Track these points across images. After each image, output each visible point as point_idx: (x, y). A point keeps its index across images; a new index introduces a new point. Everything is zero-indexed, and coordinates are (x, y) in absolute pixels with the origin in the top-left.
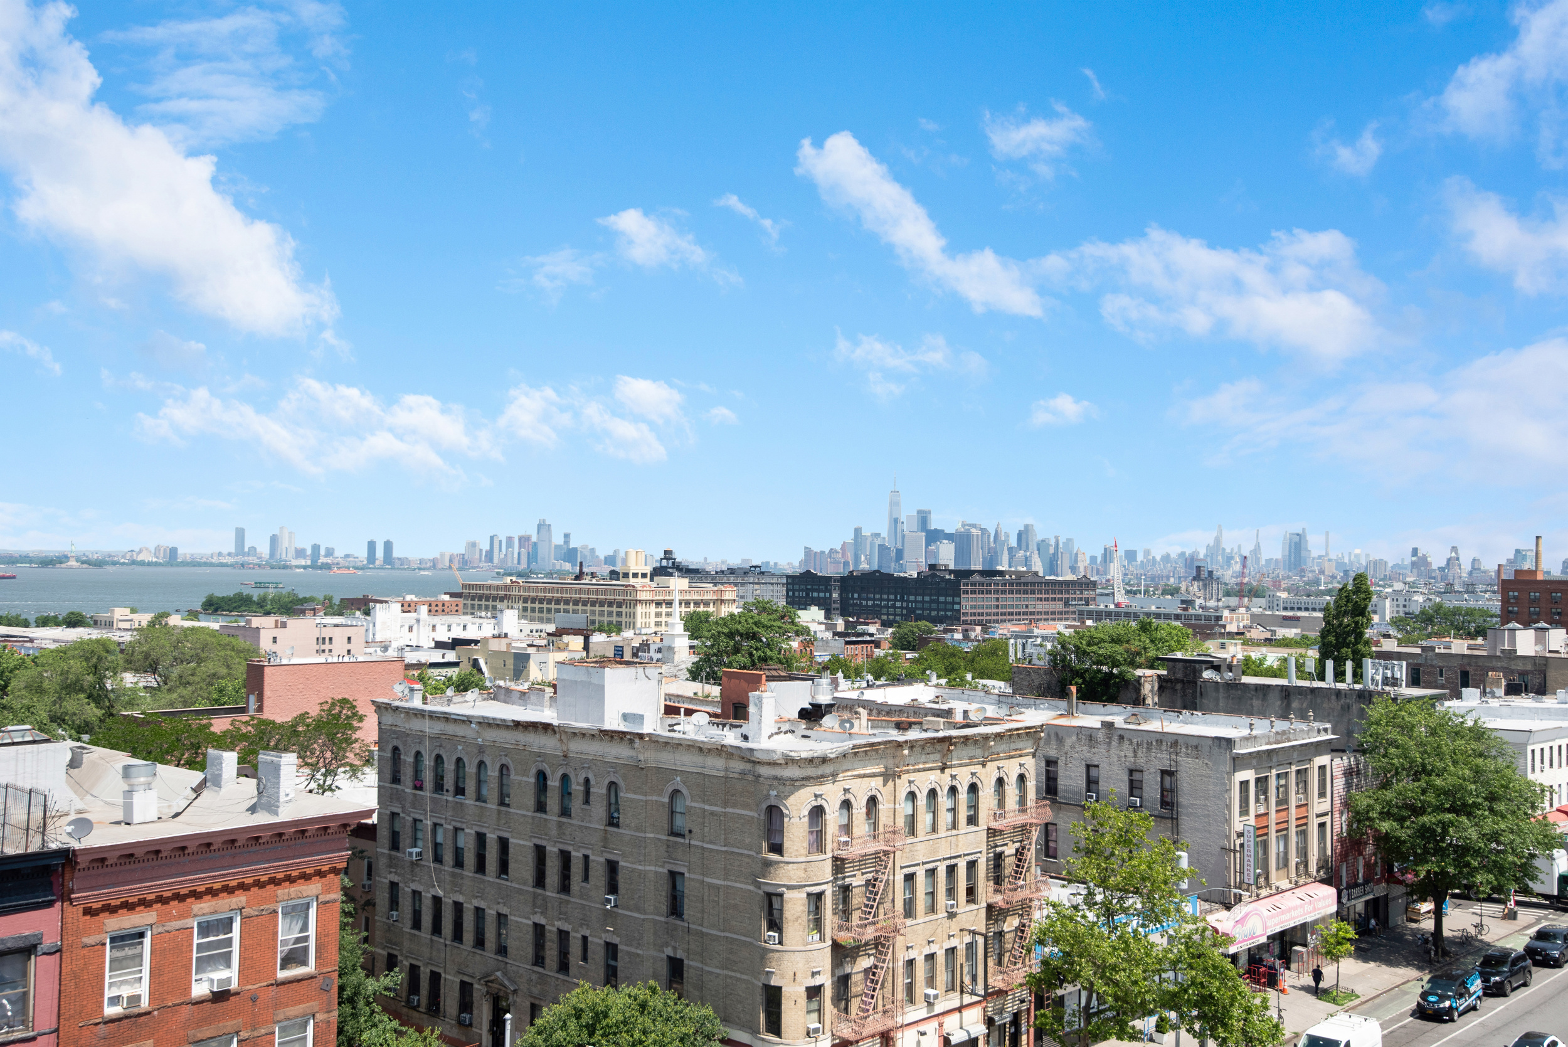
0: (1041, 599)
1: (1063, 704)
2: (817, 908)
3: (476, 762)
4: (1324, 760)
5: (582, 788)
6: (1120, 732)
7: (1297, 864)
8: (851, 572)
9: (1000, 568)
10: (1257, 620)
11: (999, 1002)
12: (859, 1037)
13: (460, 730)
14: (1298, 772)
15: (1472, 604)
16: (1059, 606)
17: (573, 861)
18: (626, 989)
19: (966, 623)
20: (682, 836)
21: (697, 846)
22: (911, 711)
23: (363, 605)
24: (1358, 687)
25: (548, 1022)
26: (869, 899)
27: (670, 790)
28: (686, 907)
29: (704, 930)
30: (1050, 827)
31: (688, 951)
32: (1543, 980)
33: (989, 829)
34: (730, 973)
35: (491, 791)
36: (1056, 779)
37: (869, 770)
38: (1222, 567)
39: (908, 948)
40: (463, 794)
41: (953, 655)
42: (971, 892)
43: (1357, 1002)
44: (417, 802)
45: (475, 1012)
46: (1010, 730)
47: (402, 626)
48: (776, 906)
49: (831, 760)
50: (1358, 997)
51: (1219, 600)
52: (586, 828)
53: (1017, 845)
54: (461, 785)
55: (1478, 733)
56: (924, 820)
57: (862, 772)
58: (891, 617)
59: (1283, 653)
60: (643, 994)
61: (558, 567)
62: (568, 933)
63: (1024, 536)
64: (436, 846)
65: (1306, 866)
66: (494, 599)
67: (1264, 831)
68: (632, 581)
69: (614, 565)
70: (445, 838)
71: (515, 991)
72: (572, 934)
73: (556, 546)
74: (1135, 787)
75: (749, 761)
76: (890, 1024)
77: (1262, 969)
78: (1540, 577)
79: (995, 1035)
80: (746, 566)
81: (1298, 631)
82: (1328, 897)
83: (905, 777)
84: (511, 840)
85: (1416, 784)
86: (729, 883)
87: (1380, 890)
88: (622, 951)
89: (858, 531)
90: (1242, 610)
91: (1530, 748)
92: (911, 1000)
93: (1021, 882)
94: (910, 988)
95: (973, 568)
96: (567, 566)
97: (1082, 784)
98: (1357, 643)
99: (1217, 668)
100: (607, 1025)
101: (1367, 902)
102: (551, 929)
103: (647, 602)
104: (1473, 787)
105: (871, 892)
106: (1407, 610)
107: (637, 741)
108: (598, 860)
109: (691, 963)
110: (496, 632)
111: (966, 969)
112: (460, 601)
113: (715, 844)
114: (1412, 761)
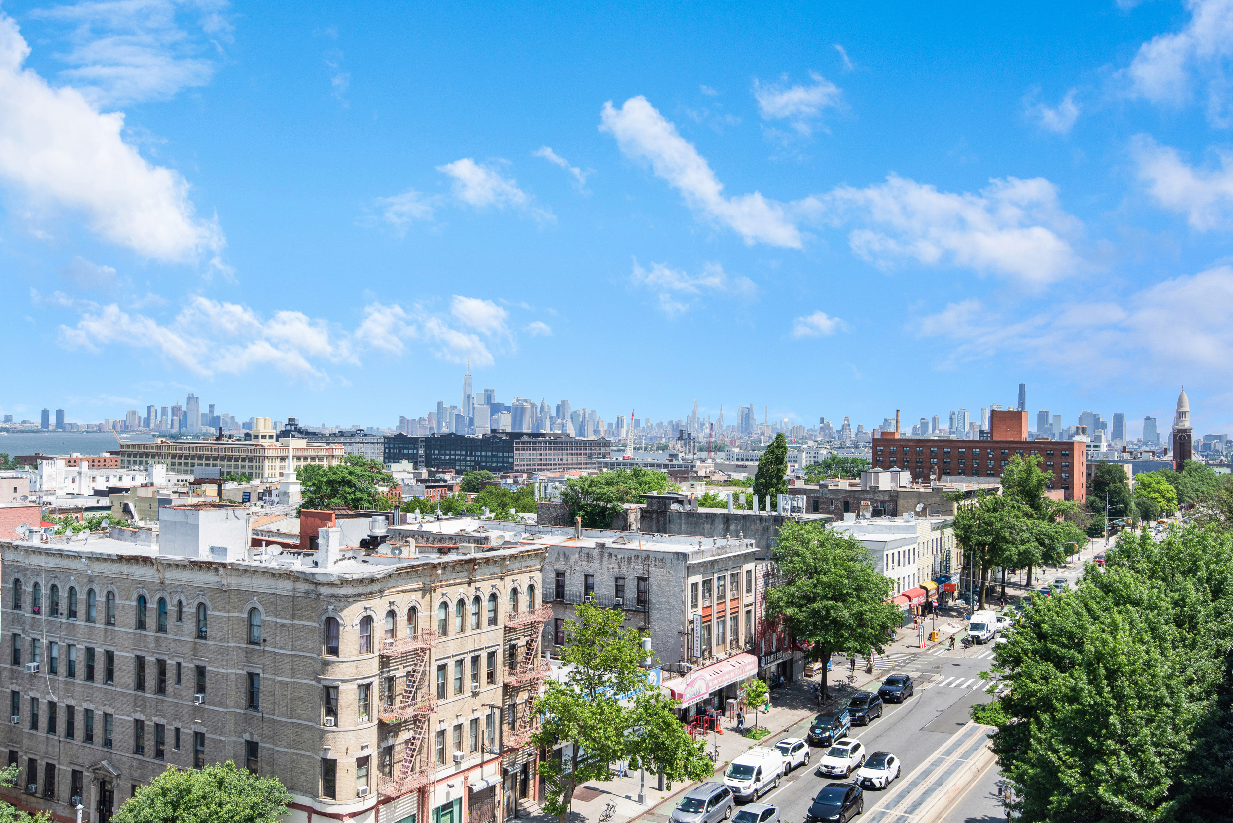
0: (571, 454)
1: (571, 530)
2: (366, 696)
3: (87, 589)
4: (750, 566)
5: (175, 609)
6: (609, 551)
7: (731, 641)
8: (434, 434)
9: (542, 431)
10: (720, 468)
11: (512, 757)
12: (398, 794)
13: (72, 564)
14: (733, 575)
15: (857, 455)
16: (585, 459)
17: (168, 668)
18: (208, 769)
19: (517, 471)
20: (258, 644)
21: (270, 652)
22: (458, 539)
23: (33, 461)
24: (774, 513)
25: (137, 801)
26: (408, 686)
27: (249, 608)
28: (261, 701)
29: (275, 718)
30: (559, 622)
31: (262, 735)
32: (890, 712)
33: (505, 627)
34: (296, 751)
35: (99, 613)
36: (563, 587)
37: (409, 587)
38: (697, 431)
39: (440, 722)
40: (75, 616)
41: (504, 495)
42: (491, 675)
43: (769, 736)
44: (34, 625)
45: (85, 795)
46: (522, 552)
47: (66, 478)
48: (333, 696)
49: (378, 580)
50: (770, 733)
51: (695, 454)
52: (179, 640)
53: (528, 638)
54: (73, 609)
55: (851, 545)
56: (454, 622)
57: (404, 588)
58: (463, 468)
59: (732, 490)
60: (221, 772)
61: (204, 431)
62: (163, 726)
63: (561, 409)
64: (52, 660)
65: (737, 642)
66: (147, 456)
67: (709, 618)
68: (261, 441)
69: (250, 429)
70: (59, 653)
71: (118, 776)
72: (167, 727)
73: (203, 415)
74: (619, 590)
75: (312, 583)
76: (424, 781)
77: (706, 717)
78: (897, 437)
79: (508, 783)
80: (354, 430)
81: (745, 475)
82: (752, 663)
83: (439, 591)
84: (116, 653)
85: (811, 581)
86: (295, 680)
87: (786, 656)
88: (208, 738)
89: (440, 404)
90: (709, 461)
91: (885, 553)
92: (443, 762)
93: (530, 666)
94: (442, 753)
95: (525, 431)
96: (212, 430)
97: (582, 589)
98: (778, 483)
99: (681, 502)
100: (189, 800)
101: (778, 665)
102: (149, 724)
103: (273, 458)
104: (847, 581)
105: (410, 681)
106: (816, 460)
107: (221, 569)
108: (189, 666)
109: (264, 745)
110: (145, 482)
111: (486, 735)
112: (119, 457)
113: (285, 649)
114: (808, 565)
